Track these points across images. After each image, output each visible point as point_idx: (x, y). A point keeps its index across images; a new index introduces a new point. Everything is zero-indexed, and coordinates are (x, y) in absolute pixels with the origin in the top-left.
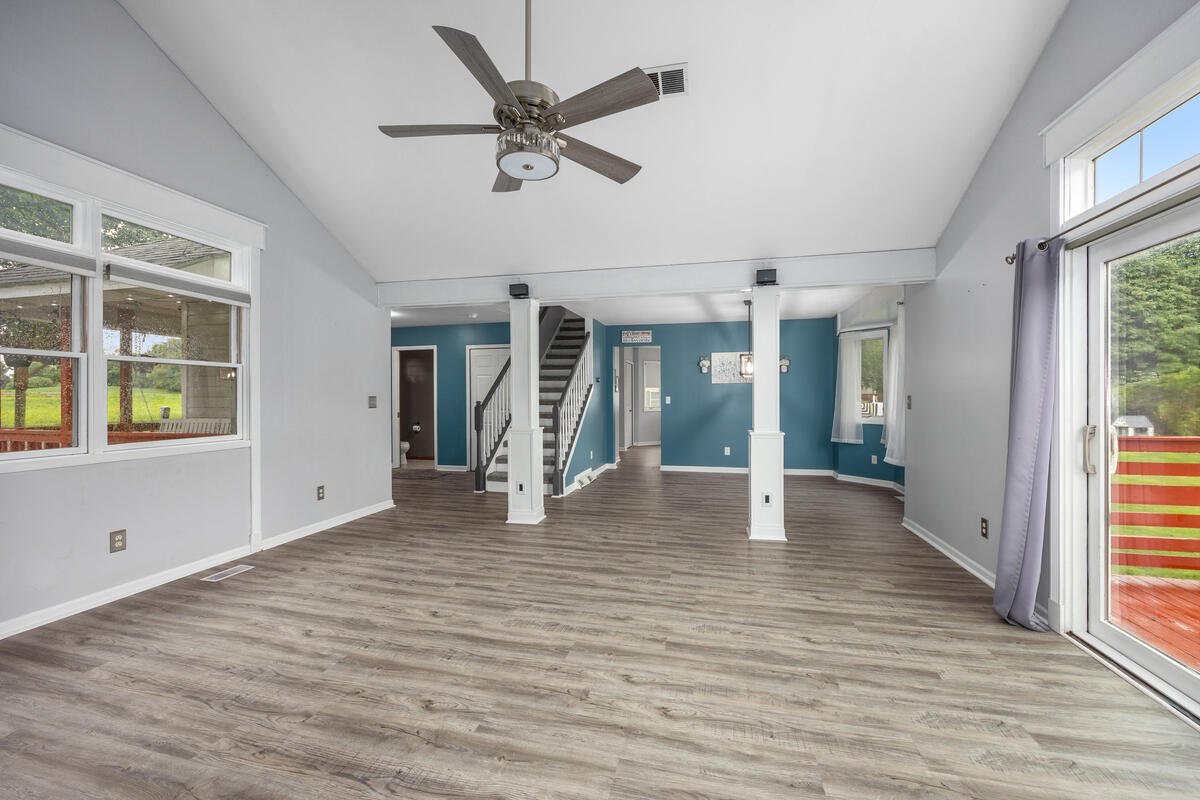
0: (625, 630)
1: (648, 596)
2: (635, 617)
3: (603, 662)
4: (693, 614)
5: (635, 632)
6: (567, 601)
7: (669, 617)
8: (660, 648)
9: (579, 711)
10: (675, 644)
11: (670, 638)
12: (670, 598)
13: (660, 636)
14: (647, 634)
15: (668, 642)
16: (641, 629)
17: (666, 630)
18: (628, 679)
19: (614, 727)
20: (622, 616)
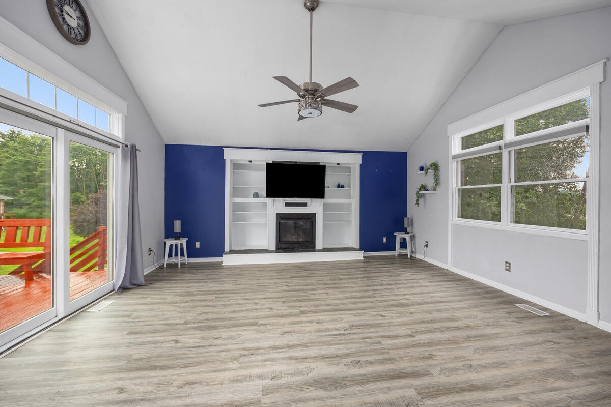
0: (281, 327)
1: (276, 355)
2: (278, 335)
3: (284, 312)
4: (243, 346)
5: (275, 327)
6: (329, 339)
7: (258, 340)
8: (260, 322)
9: (283, 299)
10: (254, 325)
11: (256, 327)
12: (259, 358)
13: (262, 327)
14: (269, 327)
15: (257, 325)
16: (273, 329)
17: (259, 332)
18: (271, 309)
19: (270, 298)
20: (287, 335)
